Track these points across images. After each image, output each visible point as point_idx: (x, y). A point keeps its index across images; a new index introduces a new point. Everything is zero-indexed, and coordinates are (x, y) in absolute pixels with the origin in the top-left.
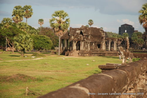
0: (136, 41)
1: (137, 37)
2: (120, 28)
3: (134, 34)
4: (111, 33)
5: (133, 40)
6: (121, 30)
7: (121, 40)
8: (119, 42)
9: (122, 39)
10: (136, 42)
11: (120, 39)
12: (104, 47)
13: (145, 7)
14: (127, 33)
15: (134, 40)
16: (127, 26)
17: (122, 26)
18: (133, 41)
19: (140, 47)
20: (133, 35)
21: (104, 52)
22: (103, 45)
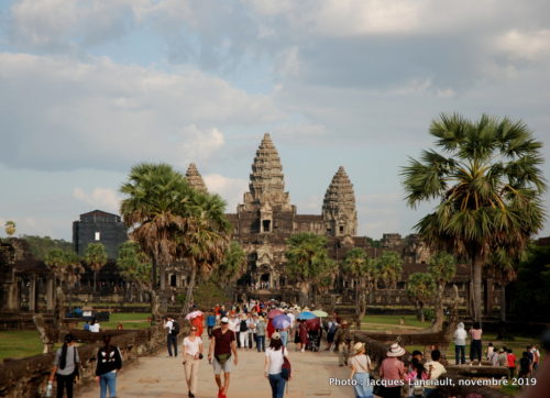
0: (132, 271)
1: (136, 259)
2: (76, 226)
3: (127, 246)
4: (48, 242)
5: (121, 270)
6: (80, 231)
7: (78, 269)
8: (70, 278)
9: (80, 266)
10: (132, 275)
11: (74, 266)
12: (13, 301)
13: (137, 175)
14: (100, 244)
15: (127, 269)
16: (100, 218)
17: (82, 216)
18: (122, 273)
19: (145, 292)
20: (124, 249)
21: (13, 318)
22: (11, 294)
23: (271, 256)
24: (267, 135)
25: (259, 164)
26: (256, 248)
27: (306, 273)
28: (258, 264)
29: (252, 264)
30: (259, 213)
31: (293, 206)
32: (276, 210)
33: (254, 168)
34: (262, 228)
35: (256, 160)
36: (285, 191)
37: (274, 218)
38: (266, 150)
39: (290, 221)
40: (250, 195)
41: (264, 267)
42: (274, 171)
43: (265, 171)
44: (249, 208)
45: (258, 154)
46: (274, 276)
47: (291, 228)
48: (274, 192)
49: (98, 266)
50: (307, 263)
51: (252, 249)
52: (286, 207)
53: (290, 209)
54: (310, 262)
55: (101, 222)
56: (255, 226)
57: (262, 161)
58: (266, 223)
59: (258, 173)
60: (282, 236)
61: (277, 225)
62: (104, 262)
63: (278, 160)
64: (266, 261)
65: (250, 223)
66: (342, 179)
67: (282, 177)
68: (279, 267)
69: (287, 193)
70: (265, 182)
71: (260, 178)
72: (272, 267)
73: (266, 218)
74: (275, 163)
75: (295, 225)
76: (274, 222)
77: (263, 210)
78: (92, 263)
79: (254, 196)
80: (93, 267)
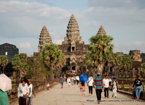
0: (18, 66)
1: (19, 61)
10: (18, 68)
15: (16, 66)
16: (7, 46)
18: (13, 67)
20: (15, 57)
23: (76, 59)
24: (73, 15)
25: (70, 26)
26: (70, 56)
27: (101, 59)
28: (71, 63)
29: (68, 63)
30: (70, 44)
31: (83, 42)
32: (77, 43)
33: (68, 28)
34: (72, 50)
35: (69, 25)
36: (80, 36)
37: (76, 46)
38: (73, 21)
39: (83, 47)
40: (67, 38)
41: (73, 64)
42: (76, 29)
43: (72, 28)
44: (66, 43)
45: (69, 22)
46: (77, 67)
47: (83, 50)
48: (76, 36)
49: (4, 64)
50: (101, 53)
51: (68, 57)
52: (81, 42)
53: (82, 43)
54: (103, 52)
55: (8, 48)
56: (69, 49)
57: (71, 25)
58: (73, 48)
59: (70, 29)
60: (79, 52)
61: (77, 49)
62: (7, 63)
63: (77, 24)
64: (74, 61)
65: (67, 48)
66: (102, 31)
67: (79, 31)
68: (79, 64)
69: (81, 37)
70: (72, 33)
71: (71, 31)
72: (76, 64)
73: (73, 46)
74: (76, 26)
75: (84, 49)
76: (76, 48)
77: (72, 43)
78: (2, 64)
79: (68, 38)
80: (2, 65)
